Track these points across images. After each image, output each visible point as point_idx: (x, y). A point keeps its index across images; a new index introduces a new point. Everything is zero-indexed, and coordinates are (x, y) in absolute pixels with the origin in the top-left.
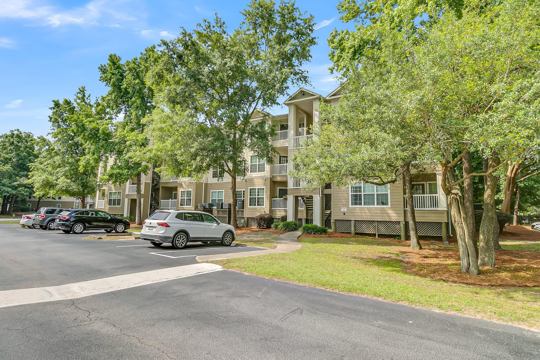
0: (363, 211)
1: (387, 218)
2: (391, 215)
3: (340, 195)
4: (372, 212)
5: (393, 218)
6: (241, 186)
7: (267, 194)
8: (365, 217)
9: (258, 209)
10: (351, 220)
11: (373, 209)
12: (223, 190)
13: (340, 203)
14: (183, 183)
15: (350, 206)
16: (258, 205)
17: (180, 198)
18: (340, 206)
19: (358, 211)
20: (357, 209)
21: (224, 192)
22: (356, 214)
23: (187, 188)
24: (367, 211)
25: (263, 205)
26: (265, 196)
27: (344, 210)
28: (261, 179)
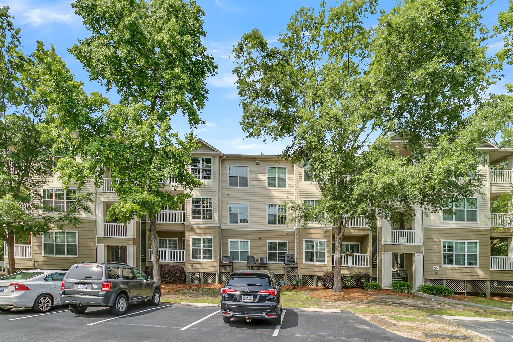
0: (454, 271)
1: (476, 277)
2: (479, 274)
3: (432, 254)
4: (463, 271)
5: (481, 277)
6: (277, 236)
7: (329, 248)
8: (456, 276)
9: (318, 265)
10: (442, 280)
11: (464, 269)
12: (249, 240)
13: (432, 262)
14: (194, 227)
15: (443, 265)
16: (317, 261)
17: (191, 248)
18: (432, 265)
19: (450, 271)
20: (449, 268)
21: (249, 243)
22: (448, 274)
23: (203, 234)
24: (458, 271)
25: (324, 261)
26: (326, 251)
27: (436, 269)
28: (320, 230)
